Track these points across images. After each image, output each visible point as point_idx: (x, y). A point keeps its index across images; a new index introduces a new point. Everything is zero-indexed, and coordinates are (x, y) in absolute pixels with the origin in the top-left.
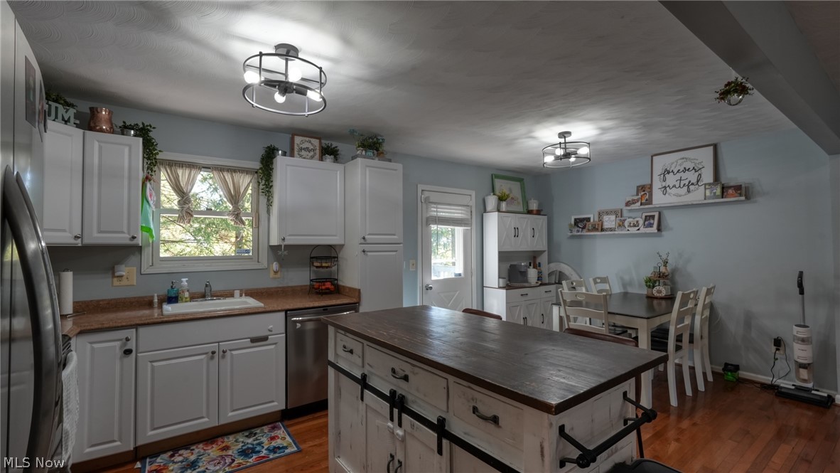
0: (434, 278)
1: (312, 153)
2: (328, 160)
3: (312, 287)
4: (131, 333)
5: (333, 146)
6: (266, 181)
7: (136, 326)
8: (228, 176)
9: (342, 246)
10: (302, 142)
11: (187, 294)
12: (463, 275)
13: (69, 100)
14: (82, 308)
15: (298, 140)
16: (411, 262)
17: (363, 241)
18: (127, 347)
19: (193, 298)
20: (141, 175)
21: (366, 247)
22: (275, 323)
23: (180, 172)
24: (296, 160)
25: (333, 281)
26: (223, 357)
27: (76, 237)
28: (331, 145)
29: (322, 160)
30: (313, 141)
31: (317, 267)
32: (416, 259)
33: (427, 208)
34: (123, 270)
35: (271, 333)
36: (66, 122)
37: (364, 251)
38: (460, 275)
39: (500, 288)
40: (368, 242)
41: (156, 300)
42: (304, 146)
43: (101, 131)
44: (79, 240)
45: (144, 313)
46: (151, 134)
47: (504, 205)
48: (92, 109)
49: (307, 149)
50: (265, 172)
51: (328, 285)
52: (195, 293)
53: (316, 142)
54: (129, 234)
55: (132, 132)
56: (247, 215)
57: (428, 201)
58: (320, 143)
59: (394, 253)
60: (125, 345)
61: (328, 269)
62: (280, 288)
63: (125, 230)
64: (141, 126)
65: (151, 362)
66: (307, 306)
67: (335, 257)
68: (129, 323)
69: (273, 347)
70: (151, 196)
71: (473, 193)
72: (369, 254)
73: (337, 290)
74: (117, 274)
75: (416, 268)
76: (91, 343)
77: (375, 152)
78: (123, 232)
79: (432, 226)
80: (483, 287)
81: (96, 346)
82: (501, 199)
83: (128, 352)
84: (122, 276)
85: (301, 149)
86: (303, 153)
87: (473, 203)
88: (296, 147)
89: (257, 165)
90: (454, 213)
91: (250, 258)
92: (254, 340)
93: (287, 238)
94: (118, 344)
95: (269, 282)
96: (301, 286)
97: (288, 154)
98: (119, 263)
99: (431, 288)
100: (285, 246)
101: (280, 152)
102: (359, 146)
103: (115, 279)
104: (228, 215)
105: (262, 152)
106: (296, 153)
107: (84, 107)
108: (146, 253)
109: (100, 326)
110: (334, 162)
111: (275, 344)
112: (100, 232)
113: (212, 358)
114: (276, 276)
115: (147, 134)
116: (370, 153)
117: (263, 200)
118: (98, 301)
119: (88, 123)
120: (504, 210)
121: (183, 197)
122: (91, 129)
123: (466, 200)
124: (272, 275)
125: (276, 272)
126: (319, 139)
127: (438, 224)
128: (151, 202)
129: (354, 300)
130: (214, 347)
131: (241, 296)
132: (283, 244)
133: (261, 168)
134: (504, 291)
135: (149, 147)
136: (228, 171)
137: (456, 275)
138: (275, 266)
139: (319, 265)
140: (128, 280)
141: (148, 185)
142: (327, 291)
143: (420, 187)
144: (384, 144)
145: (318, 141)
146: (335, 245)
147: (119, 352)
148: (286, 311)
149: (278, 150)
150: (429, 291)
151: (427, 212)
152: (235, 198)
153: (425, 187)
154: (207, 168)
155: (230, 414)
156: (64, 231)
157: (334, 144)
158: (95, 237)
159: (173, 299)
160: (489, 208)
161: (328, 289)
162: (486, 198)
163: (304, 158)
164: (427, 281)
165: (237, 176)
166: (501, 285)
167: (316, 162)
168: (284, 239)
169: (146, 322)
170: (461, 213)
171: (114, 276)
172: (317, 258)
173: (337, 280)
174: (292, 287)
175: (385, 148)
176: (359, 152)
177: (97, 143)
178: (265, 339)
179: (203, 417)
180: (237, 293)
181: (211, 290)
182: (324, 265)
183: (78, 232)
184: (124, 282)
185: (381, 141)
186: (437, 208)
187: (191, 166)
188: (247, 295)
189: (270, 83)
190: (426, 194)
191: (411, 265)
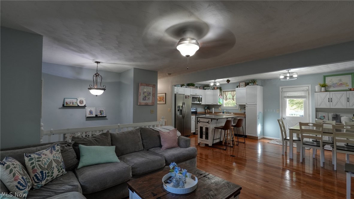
0: (287, 116)
8: (232, 92)
10: (242, 84)
12: (304, 116)
19: (226, 113)
20: (219, 94)
23: (226, 93)
24: (240, 88)
27: (212, 103)
30: (244, 83)
32: (279, 109)
34: (219, 108)
40: (247, 104)
43: (215, 89)
47: (323, 89)
49: (243, 85)
56: (235, 99)
57: (283, 91)
59: (254, 107)
62: (241, 113)
63: (217, 103)
64: (220, 87)
70: (221, 97)
72: (248, 107)
75: (279, 112)
79: (287, 99)
82: (322, 86)
86: (242, 86)
87: (310, 89)
91: (236, 107)
104: (232, 99)
106: (240, 86)
108: (222, 106)
112: (215, 103)
118: (217, 112)
121: (226, 97)
125: (240, 110)
135: (221, 90)
137: (300, 116)
150: (284, 119)
151: (284, 95)
153: (282, 87)
154: (230, 91)
159: (224, 113)
164: (284, 116)
165: (234, 92)
180: (232, 113)
187: (228, 91)
190: (283, 89)
191: (277, 111)
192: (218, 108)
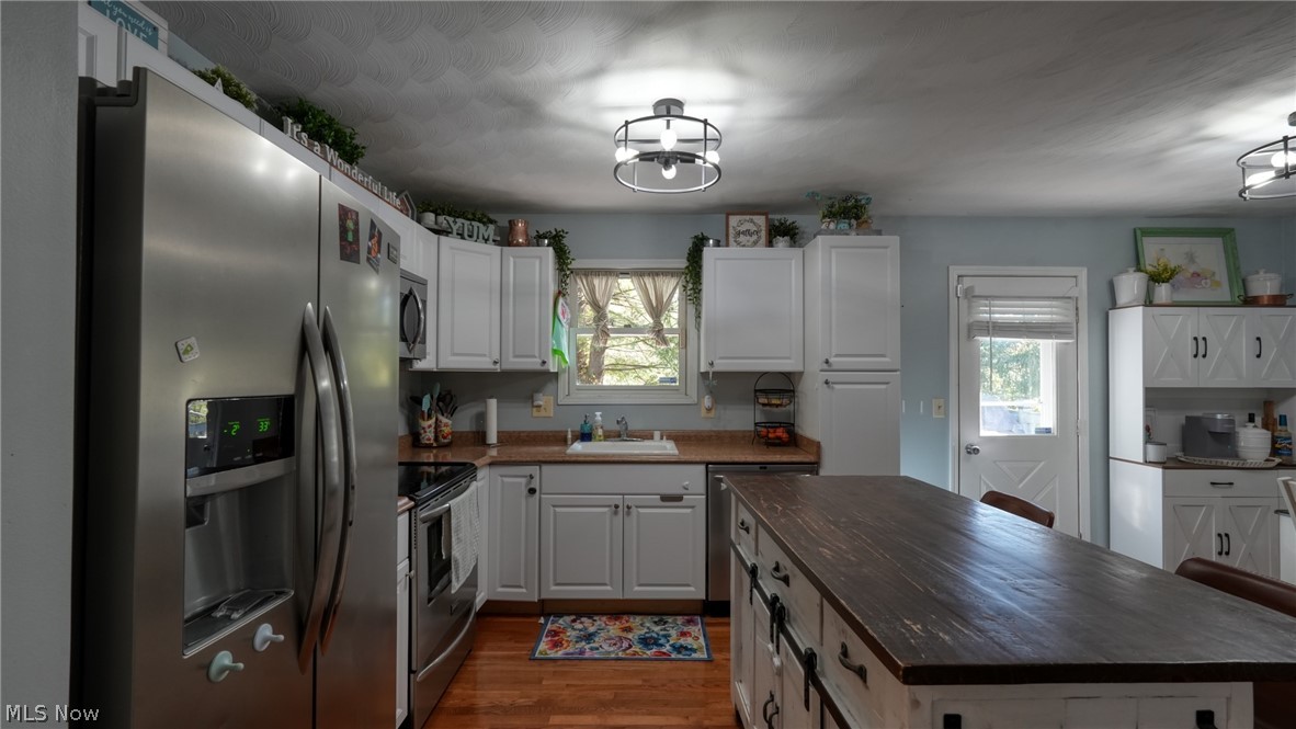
0: (984, 433)
1: (755, 237)
2: (780, 245)
3: (757, 434)
4: (534, 470)
5: (788, 223)
6: (693, 284)
7: (540, 463)
8: (648, 281)
9: (801, 373)
10: (741, 223)
11: (600, 432)
12: (1054, 432)
13: (492, 216)
14: (506, 438)
15: (734, 220)
16: (935, 403)
17: (825, 367)
18: (532, 486)
19: (608, 436)
20: (552, 288)
21: (831, 376)
22: (693, 479)
23: (596, 281)
24: (733, 250)
25: (790, 427)
26: (629, 514)
27: (495, 363)
28: (786, 221)
29: (772, 246)
30: (755, 218)
31: (764, 405)
32: (946, 399)
33: (969, 307)
34: (541, 400)
35: (686, 492)
36: (486, 241)
37: (827, 382)
38: (1048, 430)
39: (1147, 462)
40: (834, 367)
41: (570, 436)
42: (743, 228)
43: (518, 245)
44: (498, 366)
45: (553, 450)
46: (565, 241)
47: (1163, 292)
48: (510, 222)
49: (748, 233)
50: (693, 272)
51: (780, 432)
52: (611, 431)
53: (761, 220)
54: (540, 357)
55: (546, 241)
56: (672, 331)
57: (970, 295)
58: (767, 218)
59: (883, 387)
60: (529, 483)
61: (780, 409)
62: (714, 431)
63: (537, 355)
64: (554, 233)
65: (554, 506)
66: (736, 459)
67: (791, 391)
68: (534, 459)
69: (689, 511)
70: (563, 314)
71: (1083, 273)
72: (837, 386)
73: (792, 440)
74: (536, 403)
75: (946, 414)
76: (502, 476)
77: (854, 222)
78: (534, 357)
79: (981, 339)
80: (1108, 458)
81: (506, 480)
82: (1155, 278)
83: (532, 491)
84: (539, 406)
85: (739, 234)
86: (742, 238)
87: (1082, 290)
88: (731, 231)
89: (682, 263)
90: (1033, 314)
91: (676, 389)
92: (665, 498)
93: (716, 362)
94: (523, 480)
95: (701, 422)
96: (744, 431)
97: (723, 242)
98: (538, 391)
99: (976, 451)
100: (714, 373)
101: (711, 241)
102: (824, 217)
103: (535, 409)
104: (648, 332)
105: (689, 244)
106: (731, 239)
107: (503, 220)
108: (563, 381)
109: (508, 459)
110: (791, 246)
111: (692, 507)
112: (516, 356)
113: (616, 513)
114: (710, 415)
115: (560, 240)
116: (844, 225)
117: (691, 309)
118: (520, 432)
119: (506, 239)
120: (1164, 301)
121: (598, 312)
122: (510, 244)
123: (1064, 287)
124: (703, 411)
125: (709, 410)
126: (766, 214)
127: (993, 335)
128: (564, 321)
129: (811, 458)
130: (617, 499)
131: (662, 438)
132: (711, 370)
133: (687, 267)
134: (1158, 471)
135: (562, 256)
136: (649, 275)
137: (1038, 430)
138: (707, 401)
139: (766, 401)
140: (545, 412)
141: (561, 301)
142: (777, 441)
143: (954, 271)
144: (869, 207)
145: (763, 217)
146: (790, 373)
147: (525, 491)
148: (707, 464)
149: (709, 239)
150: (973, 455)
151: (969, 313)
152: (657, 311)
153: (963, 270)
154: (625, 273)
155: (637, 588)
156: (485, 355)
157: (790, 218)
158: (514, 363)
159: (586, 436)
160: (1123, 298)
161: (779, 438)
162: (1115, 279)
163: (744, 246)
164: (969, 438)
165: (660, 280)
166: (1151, 458)
167: (762, 251)
168: (712, 364)
169: (549, 459)
170: (1051, 313)
171: (533, 406)
172: (765, 392)
173: (793, 425)
174: (730, 432)
175: (870, 213)
176: (823, 226)
177: (511, 259)
178: (679, 498)
179: (605, 584)
180: (657, 435)
181: (627, 429)
182: (774, 402)
183: (496, 356)
184: (543, 413)
185: (863, 202)
186: (990, 306)
187: (608, 273)
188: (669, 438)
189: (645, 157)
190: (967, 282)
191: (934, 408)
192: (531, 398)
